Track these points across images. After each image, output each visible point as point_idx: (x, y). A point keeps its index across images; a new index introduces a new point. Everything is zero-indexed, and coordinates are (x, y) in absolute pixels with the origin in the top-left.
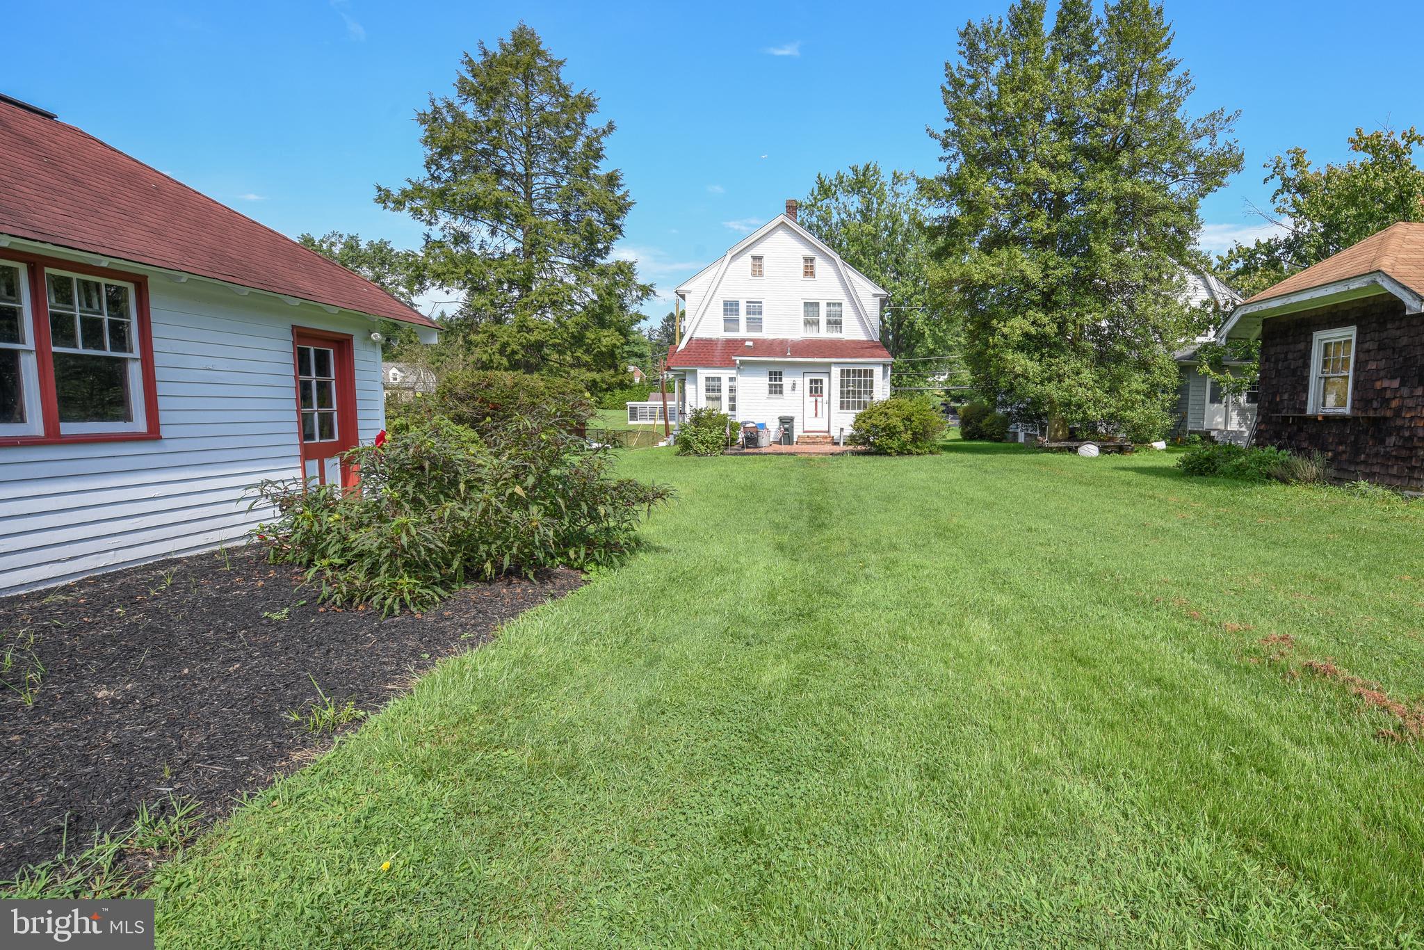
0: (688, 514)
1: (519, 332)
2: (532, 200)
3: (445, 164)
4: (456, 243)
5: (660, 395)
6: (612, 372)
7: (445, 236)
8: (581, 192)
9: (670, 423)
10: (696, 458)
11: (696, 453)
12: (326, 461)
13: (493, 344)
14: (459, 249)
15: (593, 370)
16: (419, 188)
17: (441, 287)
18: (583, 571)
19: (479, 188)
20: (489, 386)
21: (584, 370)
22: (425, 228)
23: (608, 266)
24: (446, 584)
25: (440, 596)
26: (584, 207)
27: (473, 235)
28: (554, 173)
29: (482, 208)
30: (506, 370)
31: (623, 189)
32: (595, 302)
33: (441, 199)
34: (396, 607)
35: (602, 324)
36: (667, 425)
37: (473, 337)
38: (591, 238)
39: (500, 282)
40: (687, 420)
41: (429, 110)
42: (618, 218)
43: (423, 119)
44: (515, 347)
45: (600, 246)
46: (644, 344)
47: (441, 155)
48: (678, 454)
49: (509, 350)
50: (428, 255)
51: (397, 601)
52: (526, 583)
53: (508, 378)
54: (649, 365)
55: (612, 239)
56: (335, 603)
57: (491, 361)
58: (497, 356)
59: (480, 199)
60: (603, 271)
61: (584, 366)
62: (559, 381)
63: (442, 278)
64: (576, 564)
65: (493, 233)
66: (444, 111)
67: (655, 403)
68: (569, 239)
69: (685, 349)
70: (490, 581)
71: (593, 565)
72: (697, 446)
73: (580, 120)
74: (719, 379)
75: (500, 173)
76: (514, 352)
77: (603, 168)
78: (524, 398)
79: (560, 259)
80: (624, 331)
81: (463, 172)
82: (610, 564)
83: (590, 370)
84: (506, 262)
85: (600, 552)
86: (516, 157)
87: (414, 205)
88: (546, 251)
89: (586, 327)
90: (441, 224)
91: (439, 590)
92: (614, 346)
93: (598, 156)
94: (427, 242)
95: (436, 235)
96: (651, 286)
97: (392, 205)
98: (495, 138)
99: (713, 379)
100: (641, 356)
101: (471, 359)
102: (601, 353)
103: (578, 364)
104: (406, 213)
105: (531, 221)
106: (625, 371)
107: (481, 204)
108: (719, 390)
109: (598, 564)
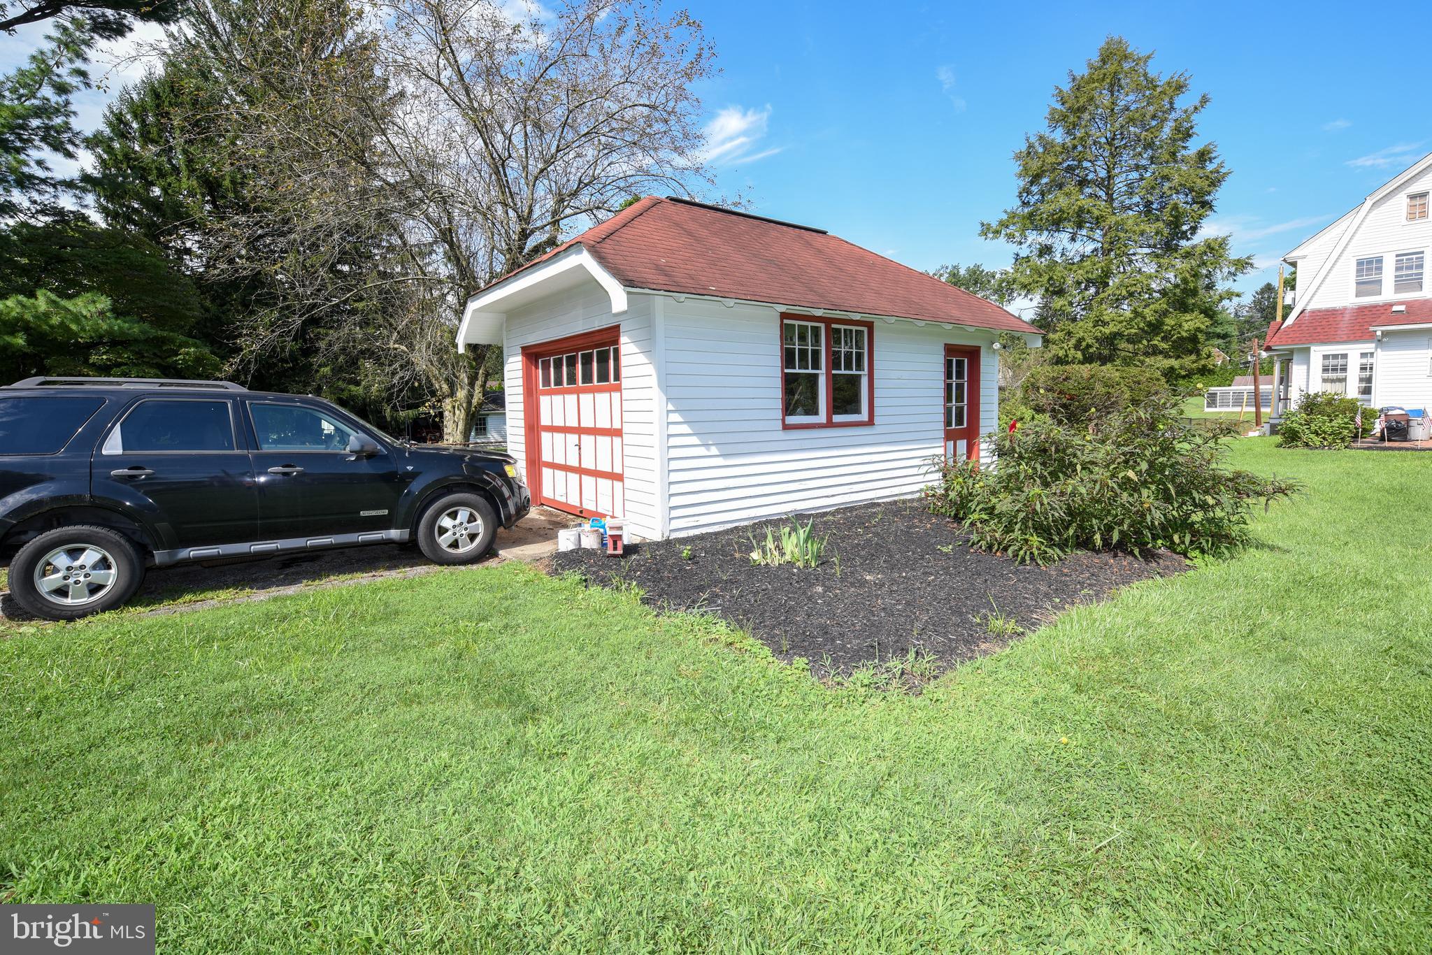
0: (1306, 514)
1: (1094, 326)
2: (1113, 200)
3: (1035, 189)
4: (1041, 255)
5: (1251, 378)
6: (1193, 357)
7: (1031, 252)
8: (1166, 178)
9: (1263, 410)
10: (1306, 451)
11: (1307, 445)
12: (958, 442)
13: (1068, 340)
14: (1043, 260)
15: (1171, 357)
16: (1013, 215)
17: (1026, 296)
18: (1186, 557)
19: (1063, 202)
20: (1067, 379)
21: (1160, 357)
22: (1014, 248)
23: (1194, 247)
24: (1063, 546)
25: (1058, 556)
26: (1169, 193)
27: (1055, 245)
28: (1137, 167)
29: (1065, 219)
30: (1083, 363)
31: (1216, 161)
32: (1177, 286)
33: (1032, 221)
34: (1027, 558)
35: (1183, 307)
36: (1258, 414)
37: (1051, 336)
38: (1175, 224)
39: (1079, 283)
40: (1293, 407)
41: (1024, 148)
42: (1209, 193)
43: (1018, 157)
44: (1090, 341)
45: (1185, 228)
46: (1230, 323)
47: (1032, 183)
48: (1279, 446)
49: (1084, 344)
50: (1017, 271)
51: (1028, 553)
52: (1130, 558)
53: (1085, 370)
54: (1234, 346)
55: (1201, 217)
56: (981, 547)
57: (1067, 356)
58: (1072, 351)
59: (1064, 212)
60: (1188, 253)
61: (1161, 352)
62: (1133, 371)
63: (1027, 288)
64: (1179, 549)
65: (1073, 239)
66: (1037, 144)
67: (1243, 386)
68: (1150, 229)
69: (1294, 324)
70: (1098, 552)
71: (1197, 552)
72: (1307, 436)
73: (1168, 106)
74: (1345, 356)
75: (1083, 183)
76: (1089, 346)
77: (1193, 147)
78: (1100, 389)
79: (1139, 250)
80: (1209, 312)
81: (1049, 192)
82: (1218, 555)
83: (1167, 356)
84: (1085, 264)
85: (1207, 541)
86: (1099, 163)
87: (1008, 231)
88: (1125, 245)
89: (1165, 313)
90: (1028, 243)
91: (1057, 550)
92: (1198, 330)
93: (1188, 135)
94: (1017, 260)
95: (1024, 251)
96: (1249, 258)
97: (990, 235)
98: (1080, 152)
99: (1335, 357)
100: (1225, 336)
101: (1048, 355)
102: (1182, 339)
103: (1155, 351)
104: (1002, 239)
105: (1112, 220)
106: (1209, 356)
107: (1065, 215)
108: (1344, 369)
109: (1203, 551)
